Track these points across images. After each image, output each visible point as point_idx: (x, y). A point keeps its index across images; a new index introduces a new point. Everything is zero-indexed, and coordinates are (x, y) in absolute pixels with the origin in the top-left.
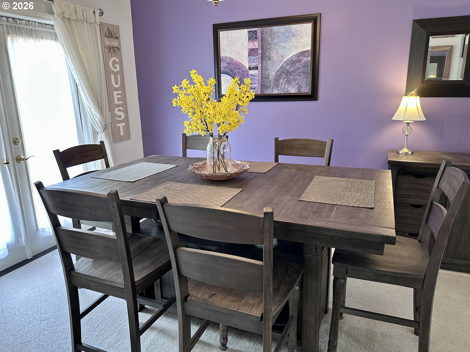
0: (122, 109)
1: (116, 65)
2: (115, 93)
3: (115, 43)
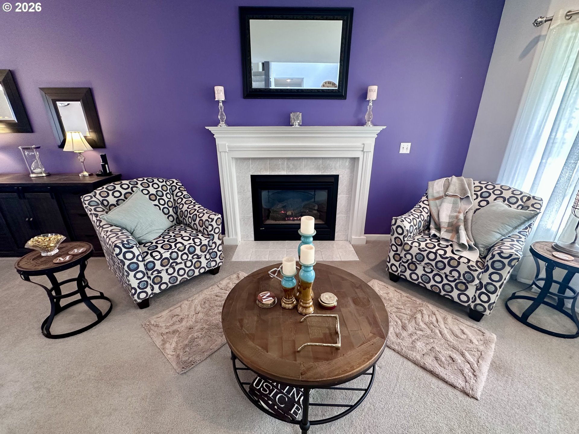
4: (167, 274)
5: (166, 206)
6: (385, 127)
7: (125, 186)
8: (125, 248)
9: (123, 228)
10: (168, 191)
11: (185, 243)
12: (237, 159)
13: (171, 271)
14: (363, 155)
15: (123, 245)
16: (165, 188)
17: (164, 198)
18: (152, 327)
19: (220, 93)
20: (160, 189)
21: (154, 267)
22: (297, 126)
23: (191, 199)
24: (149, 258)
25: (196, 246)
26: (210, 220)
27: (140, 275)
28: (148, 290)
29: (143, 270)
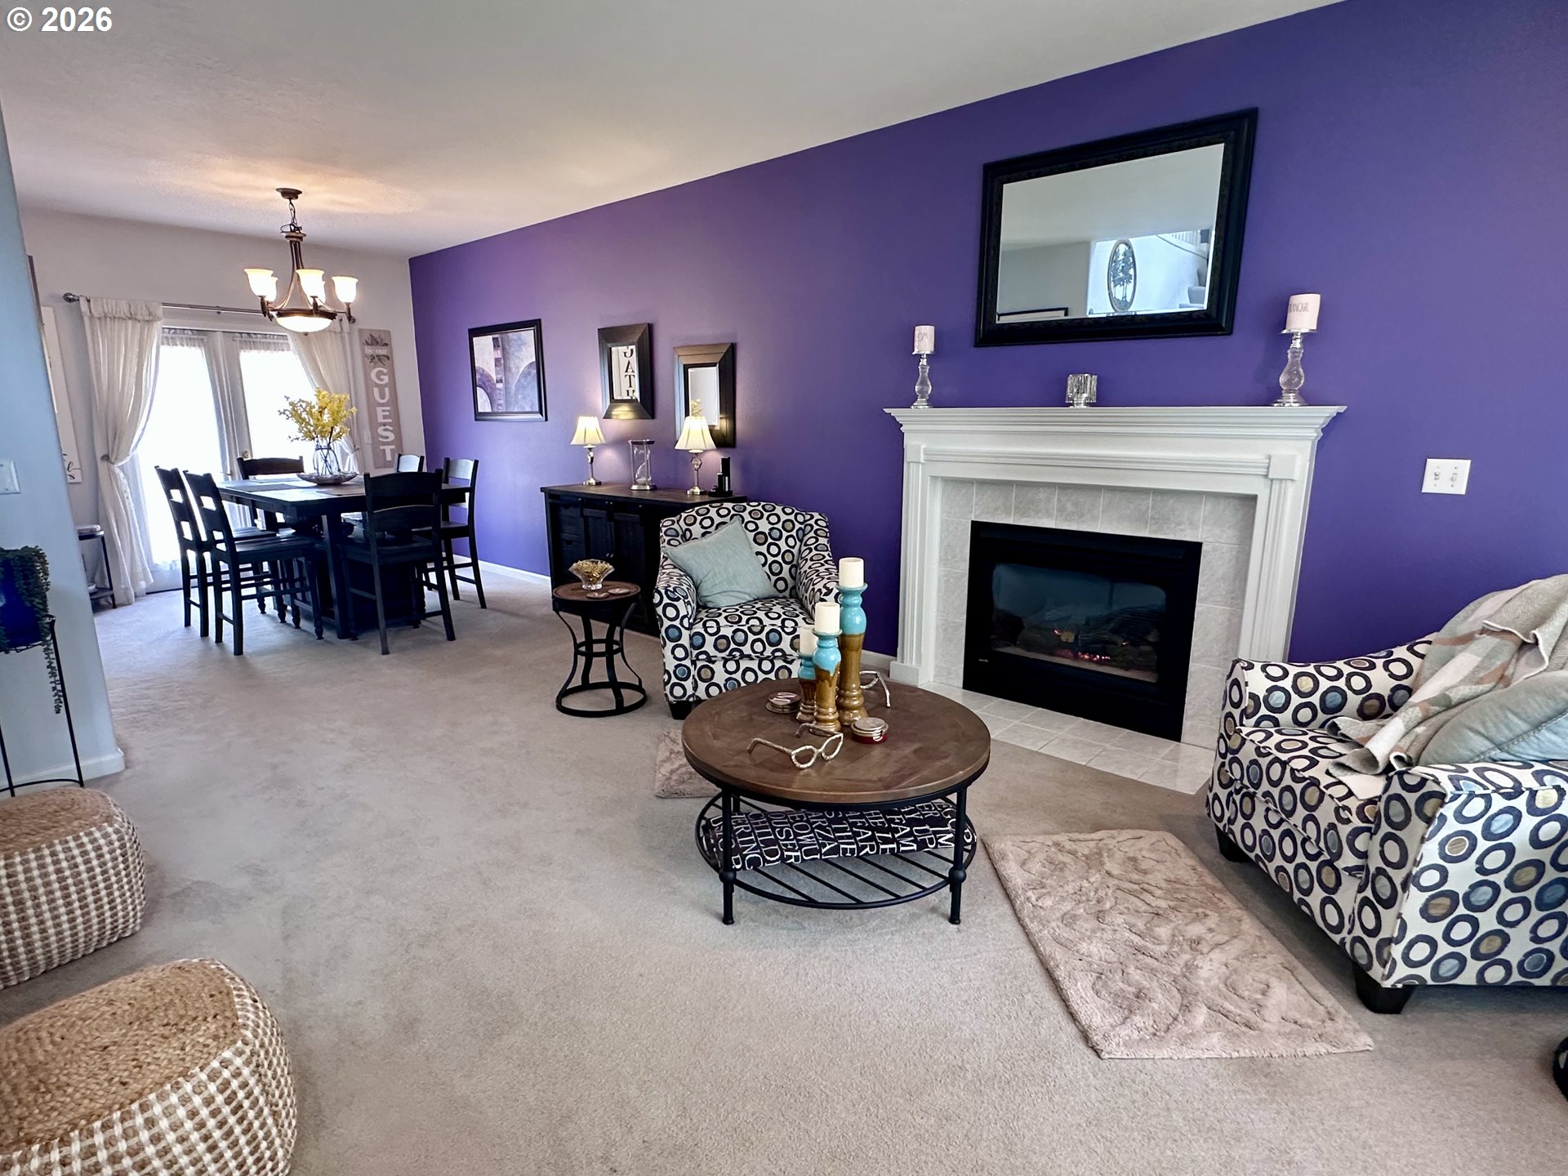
0: (391, 428)
1: (382, 377)
2: (379, 410)
3: (382, 351)
4: (723, 670)
5: (779, 559)
6: (1342, 409)
7: (723, 512)
8: (668, 597)
9: (687, 575)
10: (794, 533)
11: (766, 621)
12: (947, 481)
13: (731, 666)
14: (1268, 490)
15: (667, 591)
16: (789, 526)
17: (782, 543)
18: (668, 740)
19: (925, 340)
20: (779, 526)
21: (703, 645)
22: (1082, 406)
23: (825, 554)
24: (699, 628)
25: (783, 633)
26: (824, 591)
27: (680, 653)
28: (688, 684)
29: (687, 645)
